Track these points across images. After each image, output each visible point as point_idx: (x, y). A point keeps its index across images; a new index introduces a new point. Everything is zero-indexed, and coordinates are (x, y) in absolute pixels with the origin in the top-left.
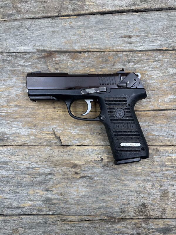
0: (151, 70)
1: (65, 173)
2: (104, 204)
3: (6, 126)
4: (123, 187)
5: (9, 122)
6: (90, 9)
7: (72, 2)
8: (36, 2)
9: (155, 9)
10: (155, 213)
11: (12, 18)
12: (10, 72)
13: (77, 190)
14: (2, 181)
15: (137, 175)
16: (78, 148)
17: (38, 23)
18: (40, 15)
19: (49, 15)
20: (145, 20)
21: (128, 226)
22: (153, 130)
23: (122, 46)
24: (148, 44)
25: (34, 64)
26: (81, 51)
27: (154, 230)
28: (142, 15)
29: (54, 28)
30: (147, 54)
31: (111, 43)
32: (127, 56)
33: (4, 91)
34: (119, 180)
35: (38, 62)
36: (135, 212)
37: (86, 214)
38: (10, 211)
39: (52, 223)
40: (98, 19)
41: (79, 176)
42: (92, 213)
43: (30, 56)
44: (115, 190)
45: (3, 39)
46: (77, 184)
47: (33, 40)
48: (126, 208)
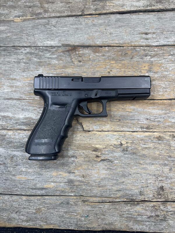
0: (166, 63)
1: (87, 156)
2: (124, 186)
3: (33, 112)
4: (142, 170)
5: (35, 108)
6: (110, 9)
7: (94, 3)
8: (62, 3)
9: (170, 10)
10: (173, 196)
11: (40, 16)
12: (37, 63)
13: (98, 173)
14: (27, 163)
15: (156, 159)
16: (99, 133)
17: (63, 20)
18: (66, 14)
19: (74, 14)
20: (161, 19)
21: (147, 208)
22: (169, 117)
23: (140, 42)
24: (164, 40)
25: (60, 57)
26: (103, 45)
27: (172, 213)
28: (158, 14)
29: (77, 25)
30: (163, 48)
31: (129, 39)
32: (144, 50)
33: (31, 80)
34: (138, 164)
35: (63, 55)
36: (153, 194)
37: (106, 196)
38: (34, 192)
39: (74, 204)
40: (117, 18)
41: (99, 159)
42: (112, 195)
43: (56, 49)
44: (134, 173)
45: (31, 35)
46: (98, 166)
47: (59, 36)
48: (145, 191)
